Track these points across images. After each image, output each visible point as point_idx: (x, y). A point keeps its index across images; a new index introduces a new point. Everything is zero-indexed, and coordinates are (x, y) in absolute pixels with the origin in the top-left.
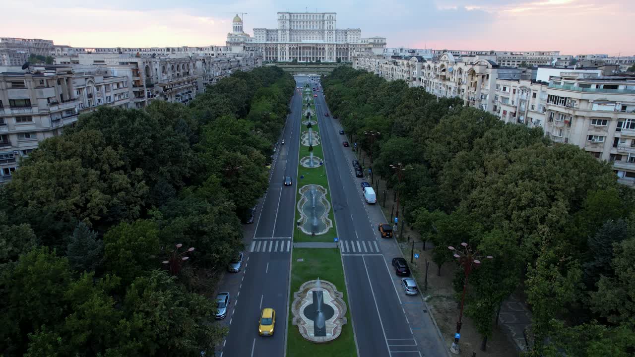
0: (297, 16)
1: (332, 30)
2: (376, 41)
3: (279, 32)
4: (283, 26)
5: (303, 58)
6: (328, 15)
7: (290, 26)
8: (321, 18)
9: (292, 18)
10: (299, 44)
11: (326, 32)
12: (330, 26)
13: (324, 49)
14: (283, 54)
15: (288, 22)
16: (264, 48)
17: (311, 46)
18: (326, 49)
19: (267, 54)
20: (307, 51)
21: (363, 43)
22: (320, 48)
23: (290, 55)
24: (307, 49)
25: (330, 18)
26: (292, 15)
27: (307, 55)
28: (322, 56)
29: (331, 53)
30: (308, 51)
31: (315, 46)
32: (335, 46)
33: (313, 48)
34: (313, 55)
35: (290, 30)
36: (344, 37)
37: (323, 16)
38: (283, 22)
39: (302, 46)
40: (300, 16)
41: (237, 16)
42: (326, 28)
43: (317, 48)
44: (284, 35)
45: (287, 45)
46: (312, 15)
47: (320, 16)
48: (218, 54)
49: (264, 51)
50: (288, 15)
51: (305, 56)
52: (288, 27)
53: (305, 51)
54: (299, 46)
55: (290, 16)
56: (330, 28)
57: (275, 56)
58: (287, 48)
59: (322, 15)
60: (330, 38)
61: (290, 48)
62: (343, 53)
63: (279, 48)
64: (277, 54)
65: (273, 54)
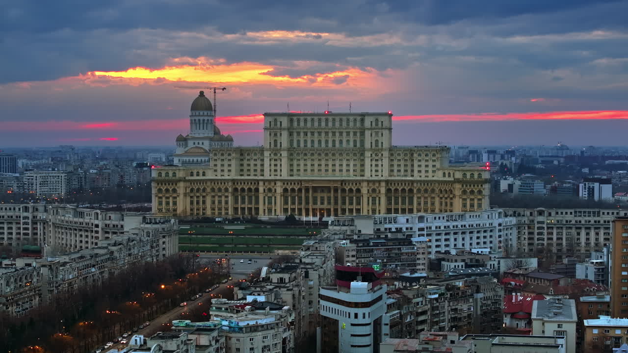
0: (306, 121)
1: (382, 149)
2: (468, 176)
3: (267, 154)
4: (275, 141)
5: (314, 210)
6: (372, 119)
7: (291, 142)
8: (358, 124)
9: (295, 124)
10: (305, 181)
11: (368, 154)
12: (377, 141)
13: (358, 191)
14: (270, 203)
15: (285, 134)
16: (230, 190)
17: (331, 185)
18: (364, 191)
19: (236, 202)
20: (322, 195)
21: (447, 179)
22: (351, 190)
23: (286, 203)
24: (323, 191)
25: (377, 125)
26: (295, 118)
27: (322, 203)
28: (354, 206)
29: (374, 199)
30: (325, 195)
31: (339, 185)
32: (383, 184)
33: (336, 190)
34: (336, 203)
35: (291, 150)
36: (409, 163)
37: (362, 121)
38: (276, 135)
39: (310, 185)
40: (313, 120)
41: (202, 93)
42: (367, 145)
43: (343, 191)
44: (276, 160)
45: (279, 184)
46: (337, 119)
47: (355, 120)
49: (230, 195)
50: (285, 122)
51: (319, 206)
52: (285, 144)
53: (319, 195)
54: (304, 184)
55: (291, 121)
56: (377, 145)
57: (253, 206)
58: (279, 190)
59: (359, 118)
60: (377, 165)
61: (286, 190)
62: (404, 199)
63: (261, 189)
64: (257, 202)
65: (250, 202)
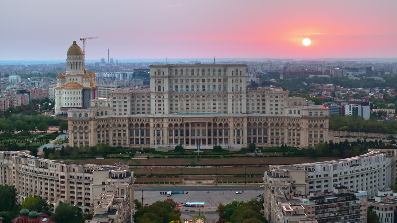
0: (182, 71)
1: (241, 92)
2: (313, 114)
3: (153, 97)
4: (159, 87)
5: (192, 140)
6: (233, 69)
7: (171, 87)
8: (222, 73)
9: (174, 73)
10: (185, 118)
11: (230, 96)
12: (237, 86)
13: (226, 125)
14: (159, 135)
15: (167, 81)
16: (127, 125)
17: (207, 121)
18: (231, 125)
19: (131, 134)
20: (198, 128)
21: (293, 115)
22: (221, 124)
23: (171, 135)
24: (198, 125)
25: (237, 74)
26: (174, 69)
27: (198, 135)
28: (223, 137)
29: (238, 131)
30: (201, 128)
31: (212, 121)
32: (245, 120)
33: (209, 124)
34: (209, 134)
35: (170, 92)
36: (261, 102)
37: (225, 71)
38: (159, 82)
39: (190, 121)
40: (187, 70)
41: (75, 43)
42: (230, 89)
43: (215, 125)
44: (160, 101)
45: (165, 120)
46: (206, 69)
47: (220, 70)
48: (71, 177)
49: (127, 129)
50: (166, 71)
51: (196, 137)
52: (167, 89)
53: (196, 128)
54: (185, 121)
55: (171, 71)
56: (237, 89)
57: (145, 137)
58: (166, 125)
59: (222, 69)
60: (237, 104)
61: (170, 125)
62: (260, 130)
63: (152, 125)
64: (148, 134)
65: (142, 135)
